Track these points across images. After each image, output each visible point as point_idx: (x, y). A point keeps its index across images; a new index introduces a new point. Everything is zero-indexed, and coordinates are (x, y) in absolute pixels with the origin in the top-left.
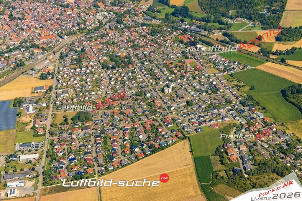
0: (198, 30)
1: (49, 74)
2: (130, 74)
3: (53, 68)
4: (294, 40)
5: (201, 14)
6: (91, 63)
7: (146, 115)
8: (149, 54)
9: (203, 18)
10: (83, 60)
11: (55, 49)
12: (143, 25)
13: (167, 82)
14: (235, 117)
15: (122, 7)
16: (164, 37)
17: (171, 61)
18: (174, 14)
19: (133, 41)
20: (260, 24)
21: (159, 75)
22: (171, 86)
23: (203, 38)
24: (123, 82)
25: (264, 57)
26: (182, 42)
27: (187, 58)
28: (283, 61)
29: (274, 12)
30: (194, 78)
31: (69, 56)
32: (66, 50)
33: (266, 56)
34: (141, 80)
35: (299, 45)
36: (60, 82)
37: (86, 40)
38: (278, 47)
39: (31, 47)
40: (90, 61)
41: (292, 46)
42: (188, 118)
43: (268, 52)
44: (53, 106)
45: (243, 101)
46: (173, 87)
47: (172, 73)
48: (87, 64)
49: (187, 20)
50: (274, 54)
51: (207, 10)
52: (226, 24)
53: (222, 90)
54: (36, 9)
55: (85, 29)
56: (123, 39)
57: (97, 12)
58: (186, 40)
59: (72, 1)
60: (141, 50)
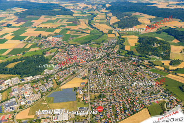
1: (85, 77)
2: (117, 78)
3: (87, 75)
4: (177, 65)
6: (101, 73)
7: (127, 96)
8: (122, 70)
9: (139, 55)
10: (98, 72)
11: (86, 67)
12: (117, 58)
13: (132, 82)
14: (164, 98)
15: (108, 50)
16: (126, 63)
17: (131, 73)
18: (128, 53)
19: (115, 64)
20: (162, 58)
21: (128, 79)
23: (142, 64)
24: (115, 81)
26: (134, 65)
27: (137, 72)
28: (176, 74)
29: (167, 53)
30: (142, 80)
31: (92, 70)
32: (90, 67)
33: (168, 72)
34: (122, 80)
35: (179, 67)
36: (90, 80)
37: (97, 63)
38: (171, 68)
39: (77, 66)
41: (177, 67)
42: (144, 98)
43: (168, 70)
44: (90, 91)
45: (165, 91)
47: (133, 78)
48: (99, 73)
49: (133, 56)
50: (171, 70)
51: (140, 52)
52: (149, 58)
53: (155, 86)
54: (76, 51)
55: (96, 59)
56: (111, 63)
57: (99, 52)
58: (135, 64)
59: (89, 48)
60: (119, 68)
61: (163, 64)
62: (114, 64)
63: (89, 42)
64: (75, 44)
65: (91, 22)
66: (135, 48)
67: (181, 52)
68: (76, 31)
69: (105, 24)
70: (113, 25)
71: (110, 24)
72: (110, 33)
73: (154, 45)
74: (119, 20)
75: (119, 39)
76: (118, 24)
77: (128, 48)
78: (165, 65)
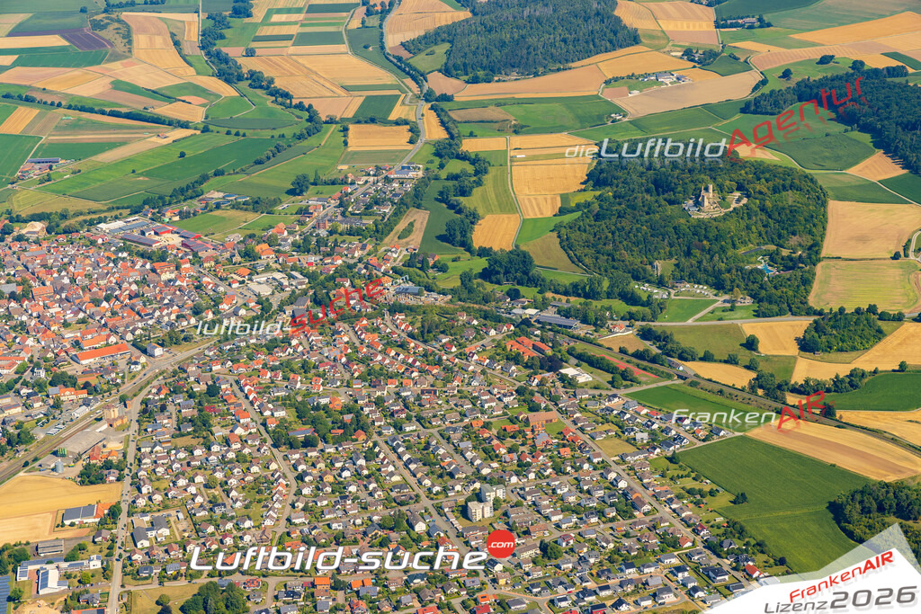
0: (563, 321)
1: (108, 465)
2: (362, 462)
3: (121, 446)
4: (854, 349)
5: (570, 275)
6: (239, 431)
7: (417, 592)
8: (418, 398)
9: (575, 286)
10: (215, 420)
11: (126, 388)
12: (395, 309)
13: (477, 485)
14: (695, 589)
15: (329, 255)
16: (460, 346)
17: (485, 418)
18: (486, 275)
19: (365, 361)
20: (749, 301)
21: (451, 462)
22: (491, 496)
23: (580, 347)
24: (339, 487)
25: (769, 402)
26: (516, 359)
27: (534, 408)
28: (828, 413)
29: (790, 264)
30: (559, 471)
31: (171, 408)
32: (159, 390)
33: (776, 399)
34: (396, 478)
35: (871, 362)
36: (144, 490)
37: (221, 357)
38: (807, 369)
39: (52, 384)
40: (236, 423)
41: (852, 366)
42: (547, 596)
43: (779, 387)
44: (124, 566)
45: (715, 541)
46: (496, 501)
47: (490, 455)
48: (226, 432)
49: (528, 292)
50: (796, 390)
51: (587, 260)
52: (648, 303)
53: (647, 508)
54: (64, 267)
56: (335, 353)
57: (254, 271)
58: (528, 354)
59: (176, 240)
60: (392, 387)
61: (751, 344)
62: (362, 361)
63: (182, 191)
64: (64, 216)
65: (226, 32)
66: (557, 229)
67: (906, 248)
68: (83, 109)
69: (344, 48)
70: (405, 54)
71: (382, 48)
72: (373, 121)
73: (698, 204)
74: (464, 14)
75: (442, 166)
76: (447, 46)
77: (495, 233)
78: (765, 348)
